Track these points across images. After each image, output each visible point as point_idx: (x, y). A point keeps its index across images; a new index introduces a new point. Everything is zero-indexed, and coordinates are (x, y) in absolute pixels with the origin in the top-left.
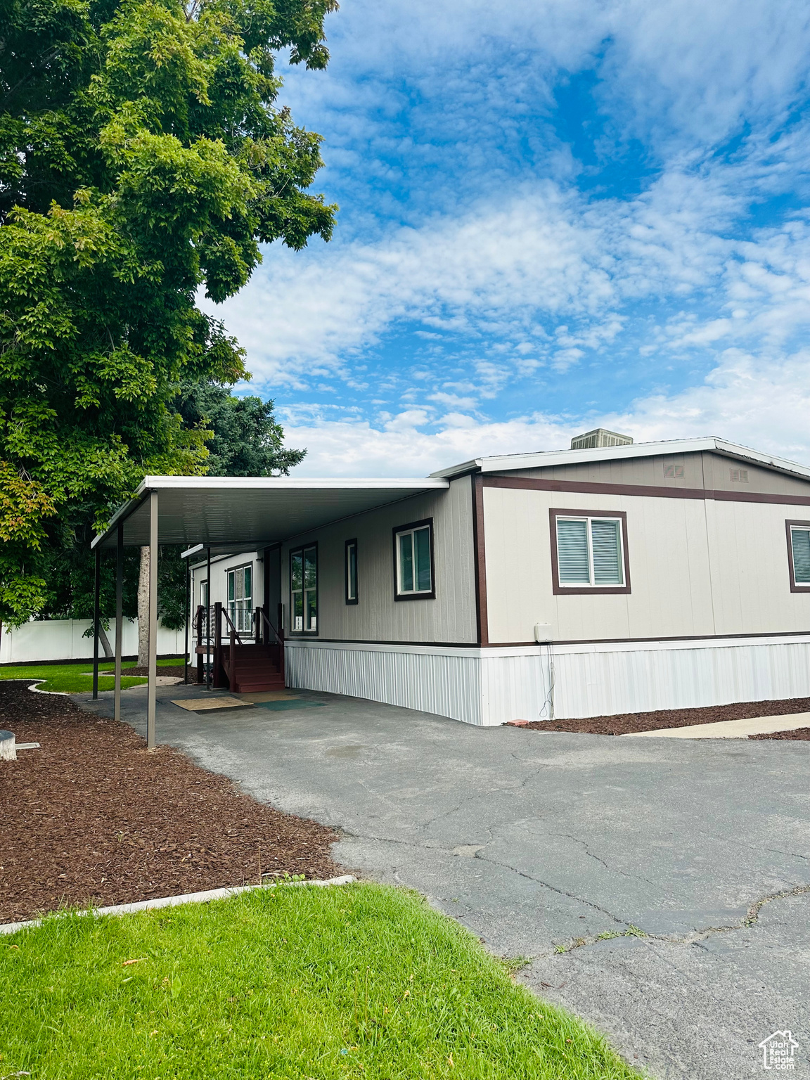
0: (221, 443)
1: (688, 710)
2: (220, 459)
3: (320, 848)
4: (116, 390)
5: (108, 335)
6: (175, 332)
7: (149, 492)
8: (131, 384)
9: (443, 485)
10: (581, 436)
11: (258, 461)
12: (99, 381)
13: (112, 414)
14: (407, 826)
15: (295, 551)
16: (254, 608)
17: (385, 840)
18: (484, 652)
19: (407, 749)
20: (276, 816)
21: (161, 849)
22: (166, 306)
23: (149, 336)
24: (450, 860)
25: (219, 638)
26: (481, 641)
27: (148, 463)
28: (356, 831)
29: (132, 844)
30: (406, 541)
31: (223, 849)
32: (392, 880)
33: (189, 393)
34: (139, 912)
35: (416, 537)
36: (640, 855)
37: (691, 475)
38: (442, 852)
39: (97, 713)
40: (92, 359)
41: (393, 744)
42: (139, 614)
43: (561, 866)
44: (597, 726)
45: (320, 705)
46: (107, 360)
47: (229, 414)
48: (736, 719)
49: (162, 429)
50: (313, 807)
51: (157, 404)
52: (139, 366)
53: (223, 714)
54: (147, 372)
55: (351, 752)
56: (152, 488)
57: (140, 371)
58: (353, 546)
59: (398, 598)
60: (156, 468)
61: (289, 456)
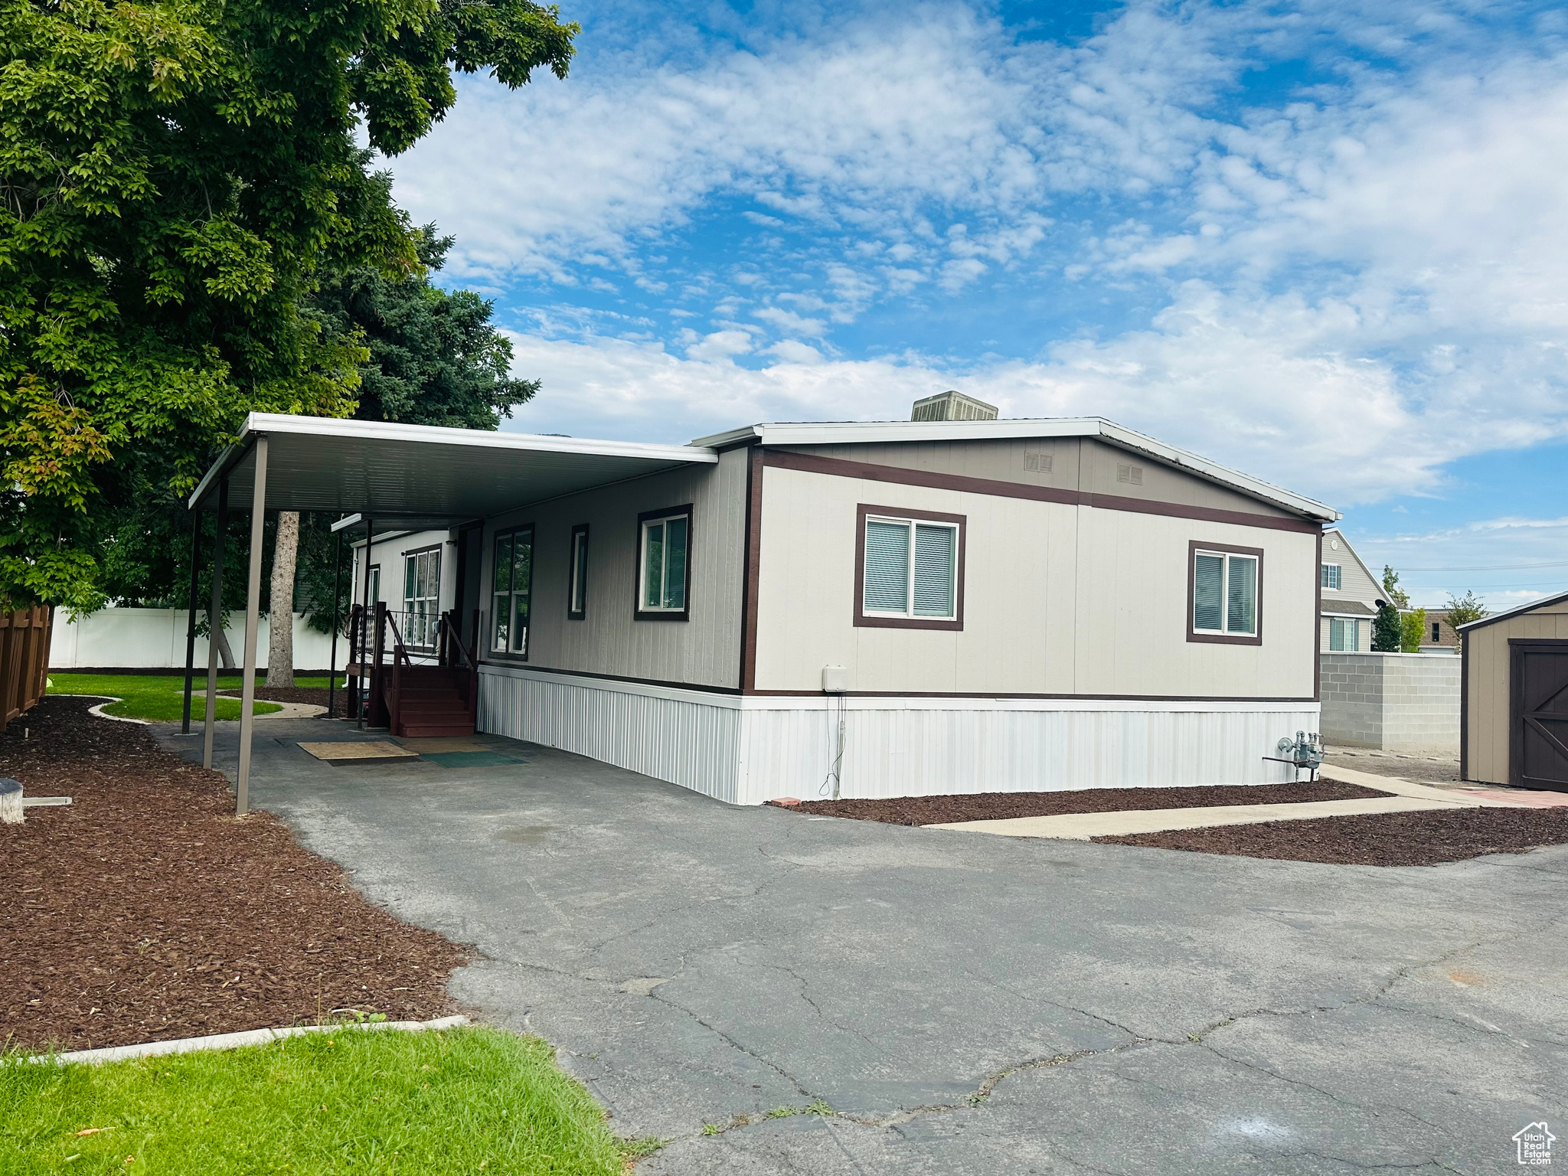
0: (408, 361)
1: (1027, 795)
2: (406, 385)
3: (436, 974)
4: (209, 282)
5: (204, 193)
6: (309, 199)
7: (255, 436)
8: (234, 274)
9: (709, 458)
10: (927, 400)
11: (466, 392)
12: (184, 265)
13: (209, 314)
14: (571, 947)
15: (503, 535)
16: (440, 613)
17: (532, 967)
18: (747, 701)
19: (616, 834)
20: (390, 925)
21: (199, 968)
22: (299, 157)
23: (268, 200)
24: (610, 998)
25: (380, 651)
26: (745, 685)
27: (263, 391)
28: (495, 952)
29: (157, 958)
30: (656, 535)
31: (291, 971)
32: (518, 1025)
33: (362, 281)
34: (128, 1061)
35: (670, 531)
36: (871, 1001)
37: (1063, 470)
38: (604, 986)
39: (181, 755)
40: (173, 230)
41: (598, 826)
42: (272, 608)
43: (759, 1013)
44: (893, 810)
45: (515, 762)
46: (196, 233)
47: (425, 317)
48: (1085, 812)
49: (288, 341)
50: (447, 915)
51: (280, 303)
52: (248, 248)
53: (369, 767)
54: (261, 256)
55: (533, 835)
56: (259, 432)
57: (249, 255)
58: (583, 534)
59: (640, 616)
60: (274, 399)
61: (512, 388)
